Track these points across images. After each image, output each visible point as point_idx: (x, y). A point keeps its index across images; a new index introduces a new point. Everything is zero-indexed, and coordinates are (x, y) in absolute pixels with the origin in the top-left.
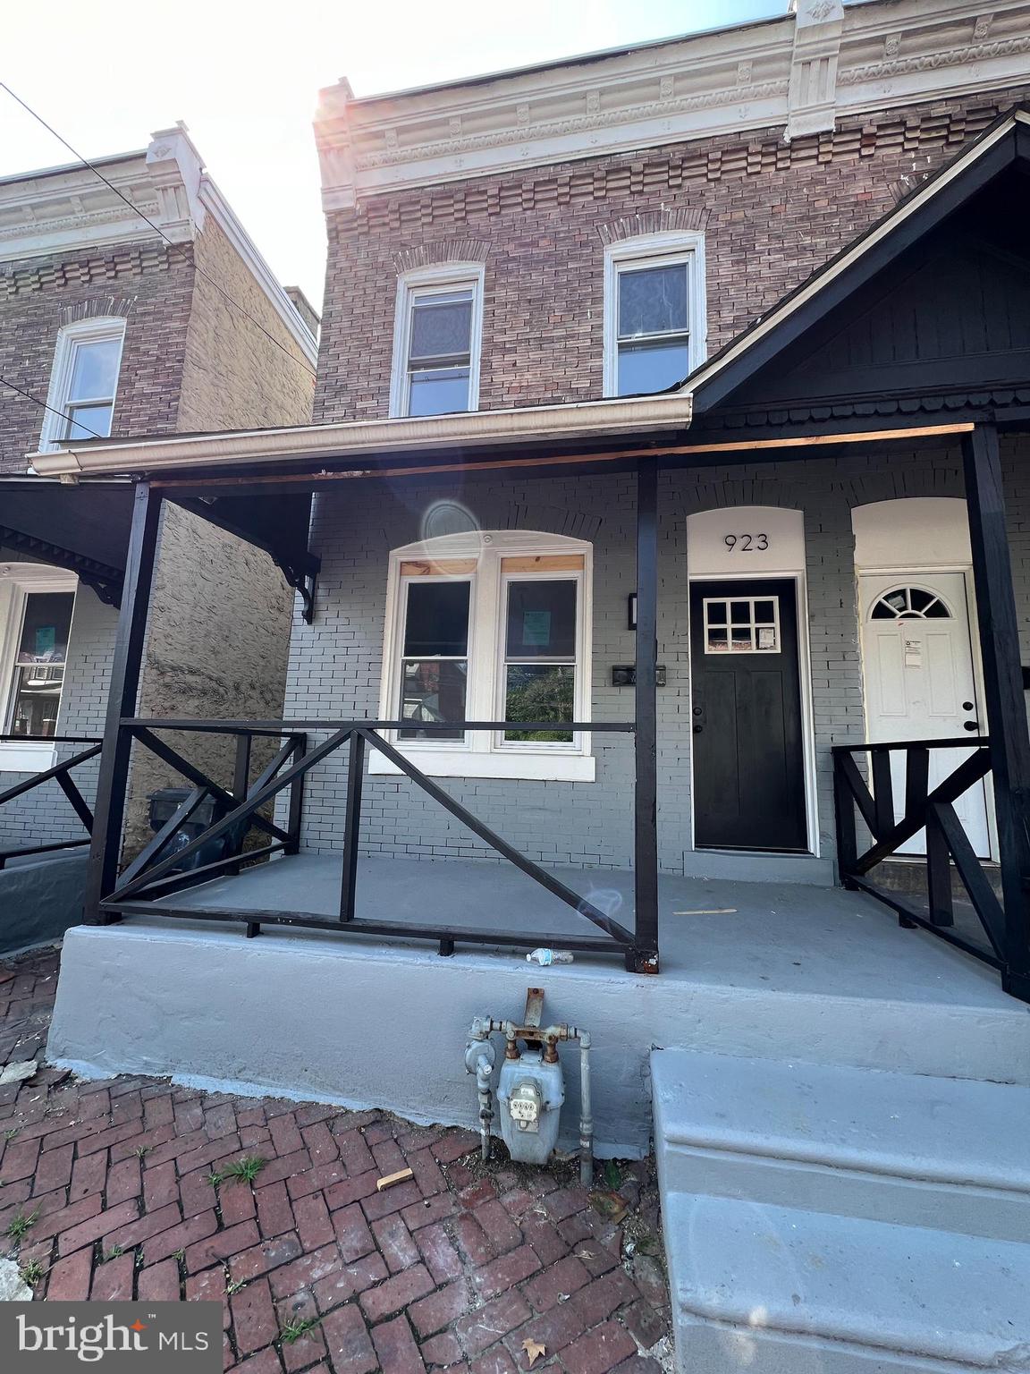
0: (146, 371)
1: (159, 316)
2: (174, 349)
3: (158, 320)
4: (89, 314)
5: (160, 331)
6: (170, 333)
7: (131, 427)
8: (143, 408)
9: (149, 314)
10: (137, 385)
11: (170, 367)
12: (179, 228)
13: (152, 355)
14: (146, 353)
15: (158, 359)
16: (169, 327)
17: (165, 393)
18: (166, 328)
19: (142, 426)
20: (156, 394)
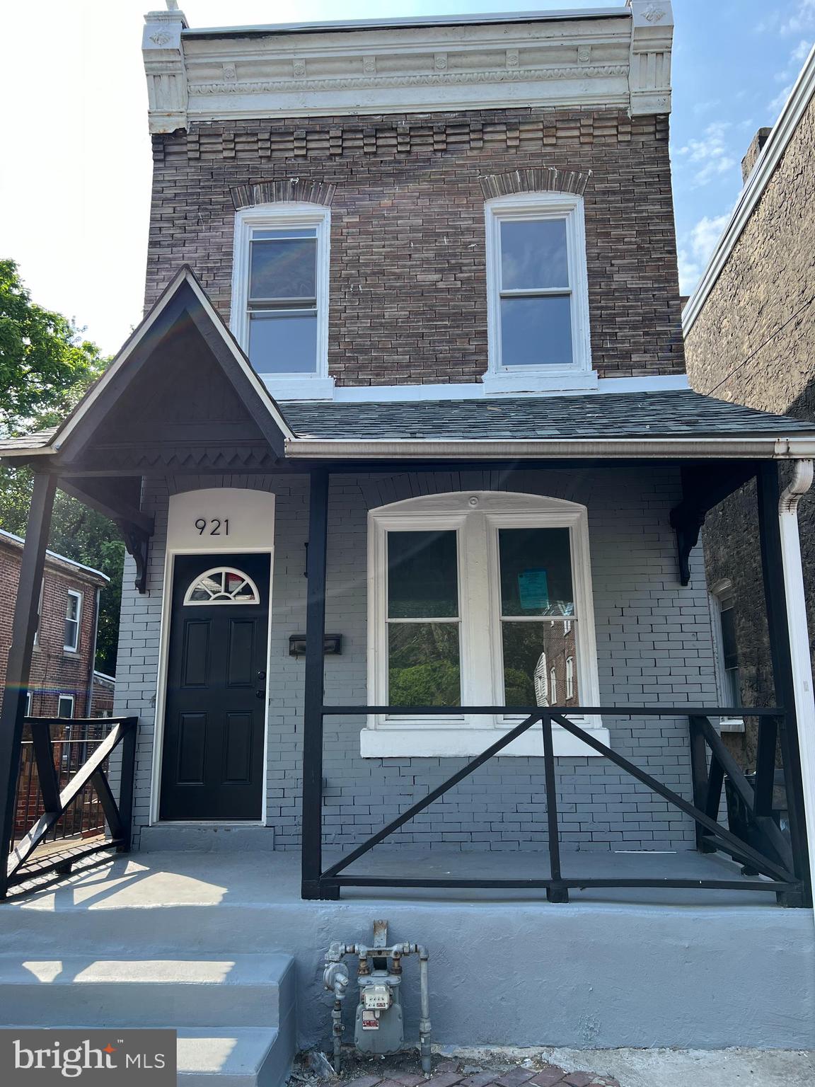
0: (626, 261)
1: (627, 196)
2: (659, 237)
3: (628, 201)
4: (525, 187)
5: (634, 215)
6: (649, 218)
7: (620, 328)
8: (632, 306)
9: (614, 193)
10: (616, 277)
11: (660, 259)
12: (657, 98)
13: (630, 243)
14: (620, 239)
15: (640, 248)
16: (646, 211)
17: (659, 289)
18: (642, 211)
19: (634, 328)
20: (647, 290)
